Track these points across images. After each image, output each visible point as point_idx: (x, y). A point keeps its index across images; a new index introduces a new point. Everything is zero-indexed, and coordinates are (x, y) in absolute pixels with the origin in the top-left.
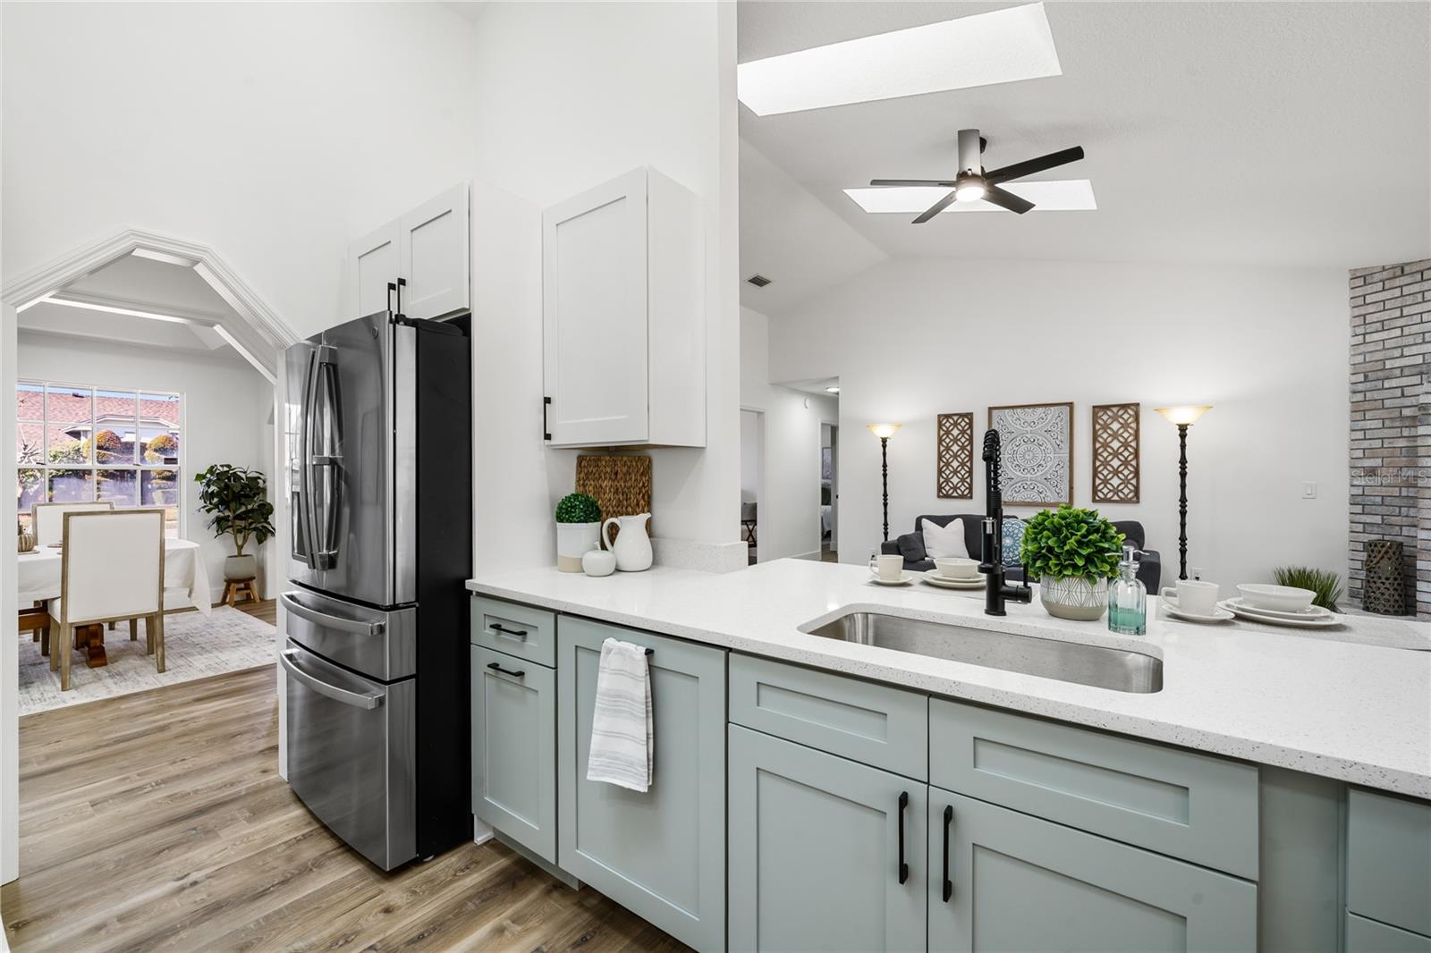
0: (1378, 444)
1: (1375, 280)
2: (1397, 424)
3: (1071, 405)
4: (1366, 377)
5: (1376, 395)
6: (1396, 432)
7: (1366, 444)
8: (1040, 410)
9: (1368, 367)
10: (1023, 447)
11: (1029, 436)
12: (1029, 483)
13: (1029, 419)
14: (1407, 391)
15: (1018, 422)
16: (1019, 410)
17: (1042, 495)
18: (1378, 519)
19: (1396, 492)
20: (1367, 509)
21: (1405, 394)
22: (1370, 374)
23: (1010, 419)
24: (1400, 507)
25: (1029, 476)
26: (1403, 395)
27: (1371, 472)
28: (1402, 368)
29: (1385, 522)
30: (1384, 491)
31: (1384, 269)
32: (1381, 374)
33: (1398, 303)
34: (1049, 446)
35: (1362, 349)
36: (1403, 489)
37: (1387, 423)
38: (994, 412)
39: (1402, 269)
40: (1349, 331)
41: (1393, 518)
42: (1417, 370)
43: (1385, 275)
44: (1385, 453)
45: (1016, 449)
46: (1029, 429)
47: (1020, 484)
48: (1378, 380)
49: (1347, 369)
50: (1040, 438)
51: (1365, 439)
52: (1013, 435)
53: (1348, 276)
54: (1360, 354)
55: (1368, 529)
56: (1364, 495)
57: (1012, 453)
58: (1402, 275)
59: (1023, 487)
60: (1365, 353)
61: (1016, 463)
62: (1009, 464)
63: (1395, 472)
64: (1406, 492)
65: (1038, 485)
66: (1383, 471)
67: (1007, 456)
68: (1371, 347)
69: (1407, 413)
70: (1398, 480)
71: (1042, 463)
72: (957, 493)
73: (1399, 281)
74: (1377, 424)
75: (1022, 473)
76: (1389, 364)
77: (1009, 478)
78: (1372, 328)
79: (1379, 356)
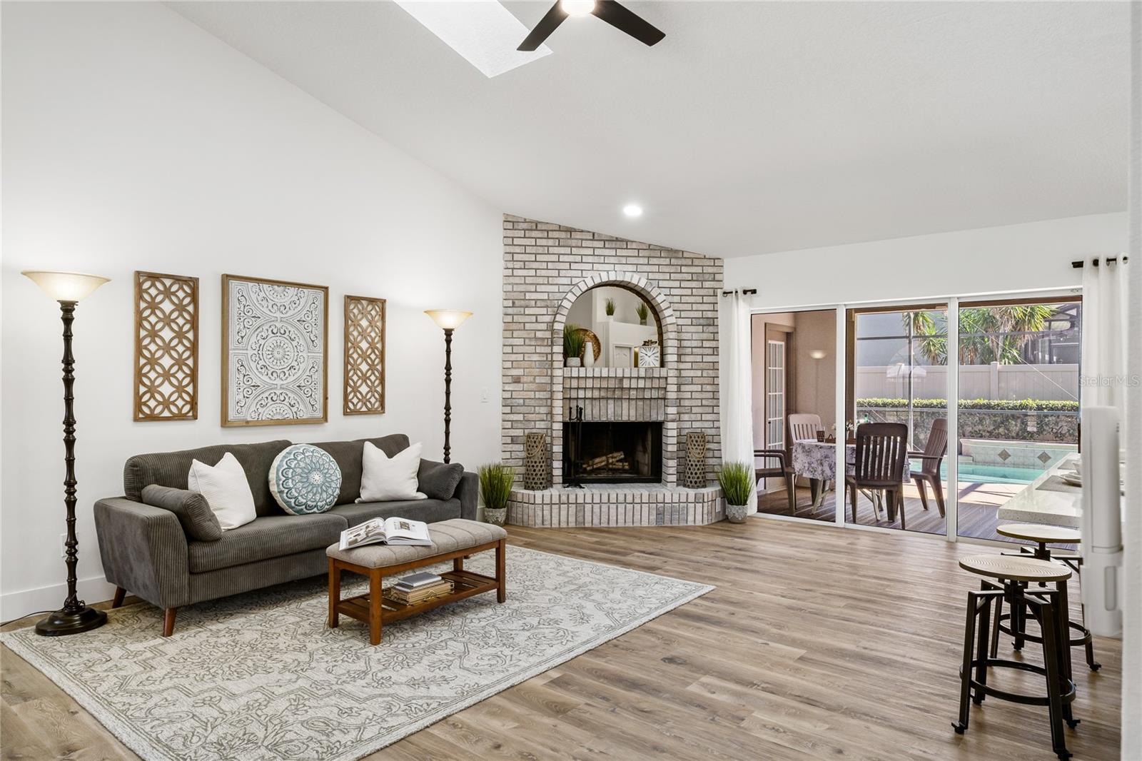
0: (520, 357)
1: (519, 228)
2: (533, 343)
3: (326, 289)
4: (513, 303)
5: (521, 319)
6: (531, 349)
7: (513, 357)
8: (292, 291)
9: (516, 296)
10: (272, 341)
11: (279, 325)
12: (278, 392)
13: (279, 301)
14: (540, 318)
15: (264, 303)
16: (265, 286)
17: (294, 409)
18: (520, 417)
19: (531, 395)
20: (514, 409)
21: (538, 321)
22: (516, 302)
23: (254, 297)
24: (535, 407)
25: (278, 382)
26: (537, 322)
27: (517, 380)
28: (536, 300)
29: (526, 419)
30: (525, 395)
31: (525, 221)
32: (523, 303)
33: (534, 250)
34: (302, 342)
35: (512, 280)
37: (527, 342)
38: (234, 285)
39: (536, 225)
40: (502, 264)
41: (531, 415)
42: (543, 304)
43: (525, 226)
44: (526, 364)
45: (262, 342)
46: (278, 315)
47: (266, 394)
48: (521, 307)
49: (501, 295)
50: (292, 330)
51: (512, 353)
52: (259, 322)
53: (503, 219)
54: (509, 284)
55: (515, 425)
56: (511, 398)
57: (258, 349)
58: (536, 230)
59: (272, 398)
60: (513, 284)
61: (262, 363)
62: (253, 365)
63: (532, 380)
64: (538, 395)
65: (289, 395)
66: (524, 379)
67: (250, 352)
68: (517, 280)
69: (539, 335)
70: (533, 387)
71: (294, 364)
72: (170, 411)
73: (535, 234)
74: (521, 342)
75: (270, 378)
76: (528, 296)
77: (254, 386)
78: (518, 265)
79: (522, 288)
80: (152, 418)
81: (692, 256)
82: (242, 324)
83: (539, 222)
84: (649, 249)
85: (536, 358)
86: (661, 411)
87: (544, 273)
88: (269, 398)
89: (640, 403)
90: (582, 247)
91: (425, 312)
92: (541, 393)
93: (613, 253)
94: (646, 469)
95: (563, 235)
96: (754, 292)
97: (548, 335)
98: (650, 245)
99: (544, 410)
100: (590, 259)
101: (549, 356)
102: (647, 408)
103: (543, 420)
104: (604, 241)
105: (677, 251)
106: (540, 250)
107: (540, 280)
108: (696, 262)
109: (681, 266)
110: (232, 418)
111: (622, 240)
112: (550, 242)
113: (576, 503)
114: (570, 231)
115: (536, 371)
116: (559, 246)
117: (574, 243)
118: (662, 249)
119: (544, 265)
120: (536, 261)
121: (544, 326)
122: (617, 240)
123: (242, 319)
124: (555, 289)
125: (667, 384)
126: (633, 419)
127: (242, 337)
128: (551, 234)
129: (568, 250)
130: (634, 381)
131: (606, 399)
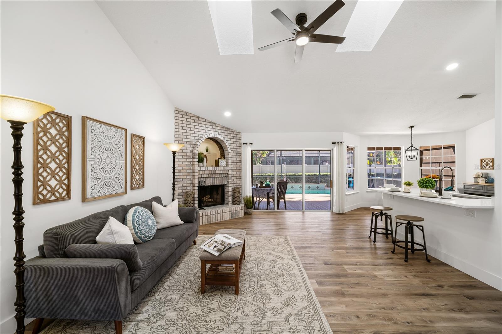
0: (181, 163)
1: (181, 113)
2: (186, 157)
3: (126, 130)
4: (179, 142)
6: (185, 160)
7: (178, 163)
8: (113, 129)
9: (179, 139)
10: (105, 154)
11: (108, 146)
12: (108, 181)
13: (108, 134)
14: (188, 148)
15: (102, 134)
16: (103, 125)
17: (114, 189)
18: (181, 185)
19: (185, 177)
20: (179, 182)
22: (180, 141)
23: (98, 130)
24: (186, 181)
25: (108, 175)
26: (187, 149)
28: (187, 142)
29: (183, 186)
30: (183, 177)
31: (183, 112)
32: (182, 142)
33: (186, 123)
34: (117, 155)
35: (178, 133)
36: (187, 176)
37: (184, 157)
38: (89, 123)
39: (186, 114)
40: (174, 127)
41: (185, 185)
42: (189, 143)
44: (183, 165)
45: (101, 155)
46: (108, 141)
47: (103, 183)
50: (113, 149)
52: (100, 144)
53: (175, 109)
54: (177, 135)
55: (179, 188)
56: (178, 178)
57: (100, 158)
58: (187, 115)
59: (106, 184)
60: (178, 135)
61: (101, 166)
62: (98, 167)
63: (185, 171)
64: (188, 177)
65: (112, 182)
66: (182, 171)
67: (97, 160)
68: (180, 133)
69: (188, 154)
70: (186, 174)
71: (114, 166)
72: (55, 196)
73: (186, 117)
74: (181, 157)
75: (105, 173)
76: (184, 140)
77: (98, 178)
78: (180, 128)
79: (182, 137)
80: (45, 201)
81: (234, 131)
82: (93, 144)
83: (188, 113)
84: (222, 127)
85: (186, 163)
86: (226, 181)
87: (189, 132)
88: (104, 184)
89: (220, 178)
90: (202, 124)
91: (164, 144)
92: (189, 176)
93: (211, 127)
94: (219, 200)
95: (196, 119)
96: (252, 144)
97: (191, 154)
98: (222, 126)
99: (189, 182)
100: (205, 128)
101: (191, 162)
102: (222, 180)
103: (189, 186)
104: (209, 123)
105: (230, 129)
106: (188, 123)
107: (188, 134)
108: (235, 133)
109: (231, 134)
110: (89, 196)
111: (214, 123)
112: (192, 121)
113: (208, 215)
114: (198, 117)
115: (187, 168)
116: (194, 122)
117: (199, 122)
118: (226, 128)
119: (189, 129)
120: (186, 127)
121: (189, 151)
122: (213, 123)
123: (93, 142)
124: (193, 138)
125: (229, 172)
126: (218, 184)
127: (93, 152)
128: (192, 118)
129: (197, 124)
130: (219, 171)
131: (210, 177)
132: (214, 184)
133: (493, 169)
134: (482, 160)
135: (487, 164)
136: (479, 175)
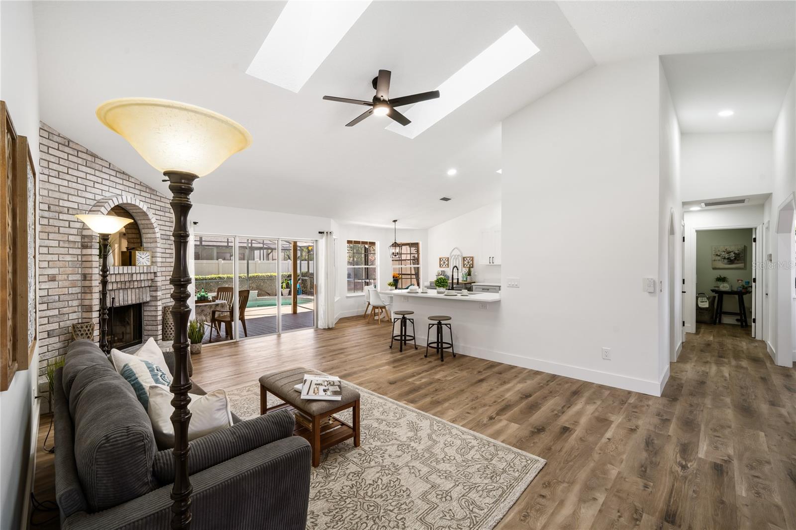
0: (55, 258)
1: (54, 140)
2: (66, 245)
4: (49, 208)
5: (56, 223)
6: (65, 251)
7: (49, 258)
9: (52, 201)
14: (72, 224)
18: (56, 312)
19: (65, 291)
20: (50, 306)
21: (71, 226)
22: (52, 206)
24: (68, 301)
26: (69, 227)
27: (52, 279)
28: (68, 208)
29: (61, 313)
30: (60, 291)
31: (59, 136)
32: (57, 208)
33: (67, 163)
35: (48, 186)
36: (70, 289)
37: (62, 244)
39: (68, 143)
41: (65, 309)
43: (59, 139)
44: (61, 264)
48: (56, 212)
51: (49, 254)
53: (41, 126)
54: (45, 189)
55: (51, 320)
56: (48, 295)
58: (68, 146)
60: (49, 190)
63: (66, 278)
64: (71, 291)
66: (59, 278)
68: (52, 187)
69: (71, 238)
70: (67, 284)
73: (67, 149)
74: (56, 244)
76: (61, 203)
78: (53, 173)
79: (57, 195)
81: (162, 195)
83: (71, 141)
84: (140, 185)
85: (68, 258)
86: (148, 295)
87: (74, 185)
89: (137, 290)
90: (102, 172)
92: (74, 289)
93: (120, 181)
95: (89, 158)
96: (196, 223)
97: (78, 239)
98: (141, 182)
99: (76, 303)
100: (107, 183)
101: (80, 257)
102: (141, 294)
103: (75, 312)
104: (117, 171)
105: (154, 190)
106: (72, 165)
107: (72, 191)
108: (163, 200)
109: (156, 200)
111: (126, 175)
112: (80, 161)
114: (95, 156)
115: (69, 270)
116: (86, 166)
117: (97, 167)
118: (147, 187)
119: (75, 179)
120: (68, 173)
121: (75, 231)
122: (123, 173)
124: (83, 201)
125: (156, 276)
126: (134, 302)
128: (80, 154)
129: (92, 172)
130: (139, 275)
131: (119, 289)
132: (126, 303)
133: (448, 267)
134: (440, 259)
135: (444, 263)
136: (439, 273)
